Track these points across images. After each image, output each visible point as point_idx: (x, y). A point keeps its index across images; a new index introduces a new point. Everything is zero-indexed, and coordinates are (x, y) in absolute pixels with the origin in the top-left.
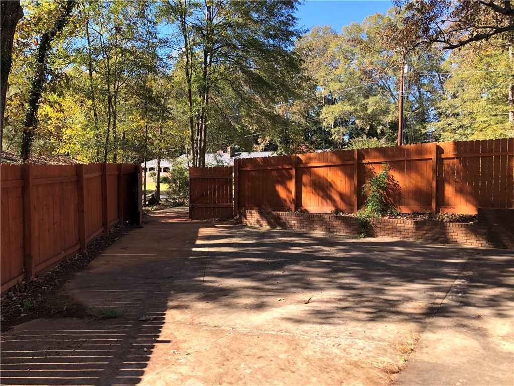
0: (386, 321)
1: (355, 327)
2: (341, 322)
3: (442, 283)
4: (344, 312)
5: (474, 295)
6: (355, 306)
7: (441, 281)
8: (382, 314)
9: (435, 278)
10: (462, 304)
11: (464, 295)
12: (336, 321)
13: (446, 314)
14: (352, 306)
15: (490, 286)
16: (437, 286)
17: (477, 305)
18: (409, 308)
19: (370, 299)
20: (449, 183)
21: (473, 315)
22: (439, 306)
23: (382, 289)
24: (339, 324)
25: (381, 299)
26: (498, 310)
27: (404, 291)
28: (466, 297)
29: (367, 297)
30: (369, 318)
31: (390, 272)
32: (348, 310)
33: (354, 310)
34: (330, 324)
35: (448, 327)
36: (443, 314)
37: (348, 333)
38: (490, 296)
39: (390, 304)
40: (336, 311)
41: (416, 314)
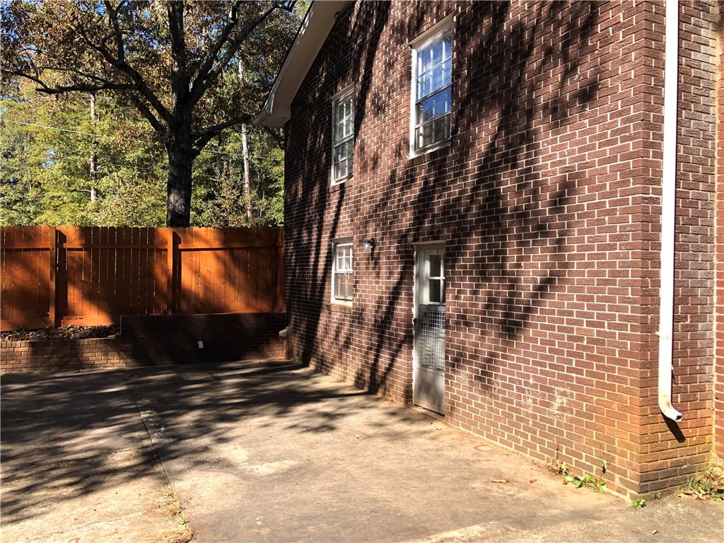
0: (108, 487)
1: (73, 509)
2: (43, 509)
3: (128, 420)
4: (34, 495)
5: (177, 426)
6: (40, 481)
7: (123, 418)
8: (92, 479)
9: (113, 416)
10: (175, 439)
11: (167, 429)
12: (34, 510)
13: (172, 455)
14: (36, 482)
15: (182, 411)
16: (125, 425)
17: (191, 435)
18: (120, 461)
19: (53, 466)
20: (74, 284)
21: (199, 448)
22: (153, 448)
23: (57, 447)
24: (43, 513)
25: (69, 461)
26: (216, 435)
27: (91, 442)
28: (173, 430)
29: (46, 464)
30: (80, 492)
31: (42, 422)
32: (36, 490)
33: (45, 488)
34: (29, 517)
35: (188, 469)
36: (168, 456)
37: (73, 520)
38: (193, 422)
39: (90, 464)
40: (17, 497)
41: (135, 466)
